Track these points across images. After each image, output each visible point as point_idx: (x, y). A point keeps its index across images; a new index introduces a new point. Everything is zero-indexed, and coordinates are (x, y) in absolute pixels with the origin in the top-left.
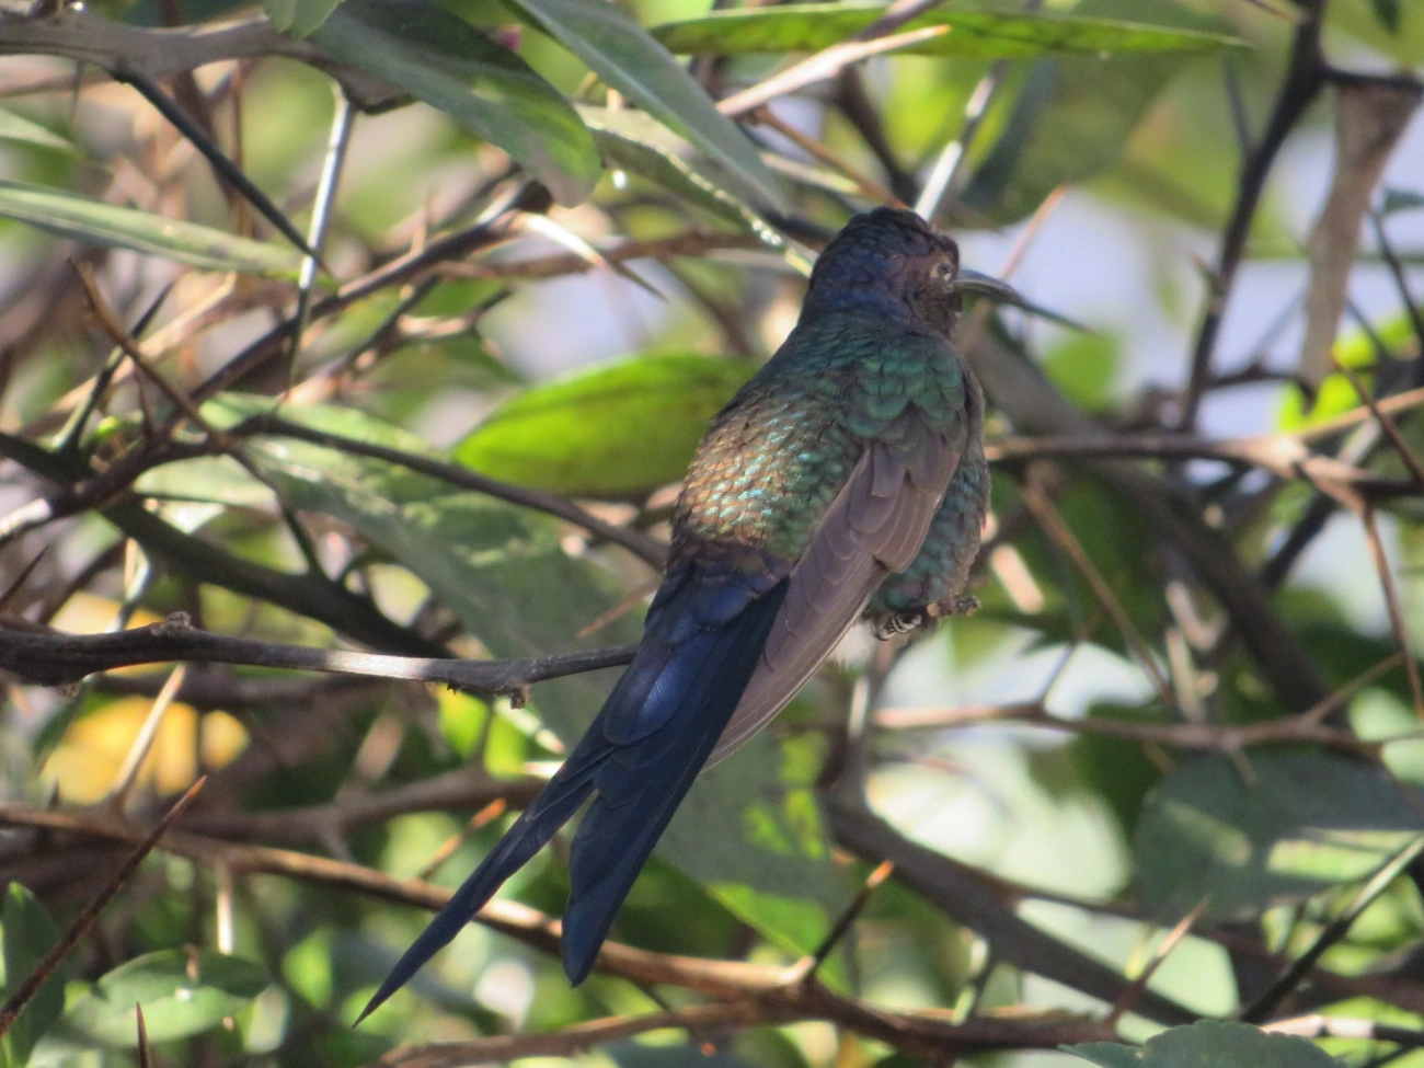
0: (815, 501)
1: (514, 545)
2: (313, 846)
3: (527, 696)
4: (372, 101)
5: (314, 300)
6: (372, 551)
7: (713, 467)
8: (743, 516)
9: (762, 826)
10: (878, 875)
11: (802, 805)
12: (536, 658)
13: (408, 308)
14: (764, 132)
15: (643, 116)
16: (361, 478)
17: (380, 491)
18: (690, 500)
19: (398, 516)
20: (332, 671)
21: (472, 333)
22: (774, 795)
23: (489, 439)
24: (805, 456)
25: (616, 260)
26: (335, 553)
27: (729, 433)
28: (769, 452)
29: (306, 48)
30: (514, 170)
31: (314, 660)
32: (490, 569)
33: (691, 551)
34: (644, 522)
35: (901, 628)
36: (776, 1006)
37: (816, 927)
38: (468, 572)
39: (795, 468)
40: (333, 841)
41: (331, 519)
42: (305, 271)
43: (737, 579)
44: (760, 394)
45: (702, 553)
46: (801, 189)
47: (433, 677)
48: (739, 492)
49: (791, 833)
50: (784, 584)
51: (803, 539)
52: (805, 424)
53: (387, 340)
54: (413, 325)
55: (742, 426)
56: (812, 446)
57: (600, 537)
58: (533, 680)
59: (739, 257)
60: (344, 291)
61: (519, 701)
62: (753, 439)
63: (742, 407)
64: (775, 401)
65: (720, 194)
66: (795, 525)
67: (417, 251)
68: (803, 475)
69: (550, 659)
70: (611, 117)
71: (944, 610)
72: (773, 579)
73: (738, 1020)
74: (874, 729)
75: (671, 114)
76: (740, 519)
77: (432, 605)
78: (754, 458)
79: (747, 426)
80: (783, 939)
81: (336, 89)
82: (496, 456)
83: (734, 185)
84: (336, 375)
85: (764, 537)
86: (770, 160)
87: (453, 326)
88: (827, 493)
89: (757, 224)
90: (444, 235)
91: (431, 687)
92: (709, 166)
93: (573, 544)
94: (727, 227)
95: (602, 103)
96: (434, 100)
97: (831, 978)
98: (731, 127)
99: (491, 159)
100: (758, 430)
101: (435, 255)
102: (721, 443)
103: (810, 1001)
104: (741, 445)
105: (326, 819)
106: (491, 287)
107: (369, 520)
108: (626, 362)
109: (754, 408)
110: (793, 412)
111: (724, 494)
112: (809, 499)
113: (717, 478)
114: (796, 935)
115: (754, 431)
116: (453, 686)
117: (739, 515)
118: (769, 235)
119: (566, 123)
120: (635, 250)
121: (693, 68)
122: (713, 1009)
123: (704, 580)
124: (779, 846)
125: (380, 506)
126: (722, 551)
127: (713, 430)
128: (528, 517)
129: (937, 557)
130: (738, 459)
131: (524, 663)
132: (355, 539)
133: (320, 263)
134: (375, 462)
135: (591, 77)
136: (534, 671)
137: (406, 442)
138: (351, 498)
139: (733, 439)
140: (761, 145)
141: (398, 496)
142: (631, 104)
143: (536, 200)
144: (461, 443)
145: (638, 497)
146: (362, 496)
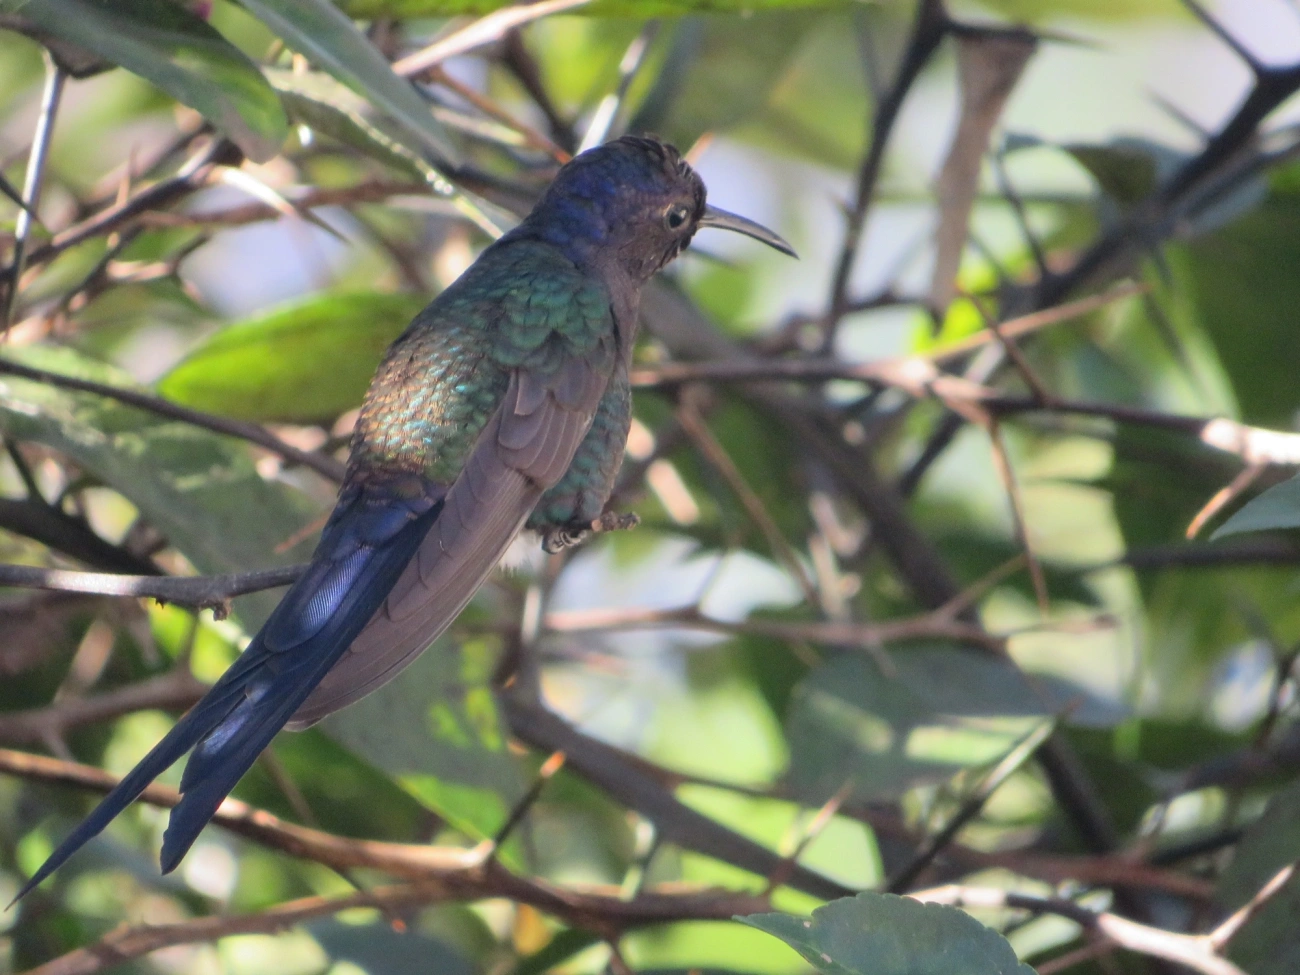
0: (471, 428)
1: (216, 471)
2: (35, 746)
3: (228, 609)
4: (80, 66)
5: (28, 251)
6: (85, 476)
7: (382, 399)
8: (408, 445)
9: (445, 723)
10: (551, 766)
11: (480, 702)
12: (236, 574)
13: (116, 254)
14: (437, 90)
15: (325, 79)
16: (75, 411)
17: (93, 423)
18: (363, 430)
19: (109, 446)
20: (51, 589)
21: (174, 277)
22: (455, 693)
23: (191, 372)
24: (461, 388)
25: (304, 208)
26: (51, 479)
27: (398, 366)
28: (430, 385)
29: (18, 20)
30: (207, 128)
31: (35, 579)
32: (194, 494)
33: (362, 475)
34: (331, 447)
35: (568, 542)
36: (461, 886)
37: (495, 813)
38: (172, 495)
39: (451, 399)
40: (55, 742)
41: (46, 448)
42: (21, 223)
43: (396, 502)
44: (424, 328)
45: (371, 478)
46: (470, 141)
47: (144, 593)
48: (403, 423)
49: (470, 729)
50: (440, 504)
51: (459, 463)
52: (460, 357)
53: (97, 283)
54: (121, 270)
55: (407, 360)
56: (467, 378)
57: (291, 460)
58: (234, 594)
59: (415, 203)
60: (58, 240)
61: (221, 613)
62: (416, 372)
63: (409, 341)
64: (435, 336)
65: (397, 148)
66: (452, 451)
67: (121, 204)
68: (460, 404)
69: (249, 575)
70: (296, 77)
71: (607, 526)
72: (430, 502)
73: (424, 900)
74: (546, 631)
75: (351, 76)
76: (404, 447)
77: (141, 525)
78: (417, 392)
79: (411, 360)
80: (465, 824)
81: (47, 56)
82: (197, 388)
83: (410, 140)
84: (50, 317)
85: (425, 462)
86: (443, 115)
87: (156, 270)
88: (482, 420)
89: (432, 175)
90: (147, 187)
91: (141, 601)
92: (387, 123)
93: (268, 467)
94: (403, 177)
95: (290, 67)
96: (134, 67)
97: (511, 860)
98: (406, 87)
99: (185, 117)
100: (420, 364)
101: (139, 207)
102: (390, 376)
103: (493, 881)
104: (406, 379)
105: (47, 721)
106: (188, 235)
107: (81, 449)
108: (312, 301)
109: (419, 342)
110: (451, 347)
111: (391, 426)
112: (466, 425)
113: (386, 410)
114: (477, 821)
115: (417, 364)
116: (161, 601)
117: (404, 442)
118: (441, 184)
119: (255, 86)
120: (321, 198)
121: (371, 34)
122: (404, 890)
123: (369, 502)
124: (460, 740)
125: (91, 437)
126: (386, 477)
127: (385, 362)
128: (227, 444)
129: (586, 472)
130: (403, 392)
131: (225, 578)
132: (69, 464)
133: (33, 215)
134: (86, 396)
135: (276, 43)
136: (235, 586)
137: (116, 378)
138: (67, 431)
139: (399, 372)
140: (433, 101)
141: (109, 427)
142: (315, 67)
143: (228, 155)
144: (165, 377)
145: (326, 423)
146: (77, 428)
